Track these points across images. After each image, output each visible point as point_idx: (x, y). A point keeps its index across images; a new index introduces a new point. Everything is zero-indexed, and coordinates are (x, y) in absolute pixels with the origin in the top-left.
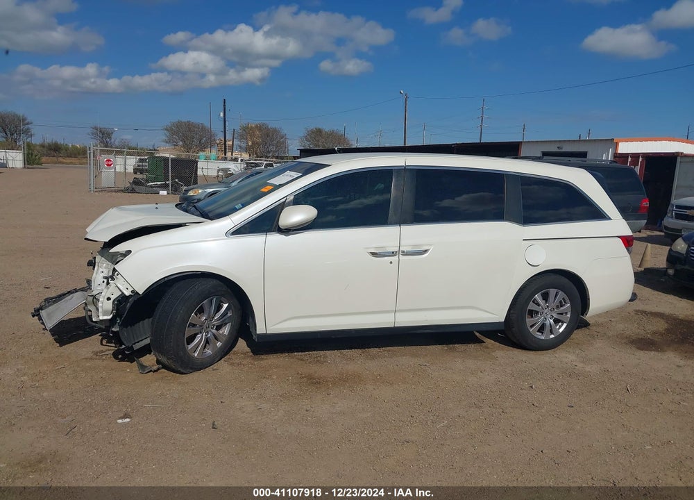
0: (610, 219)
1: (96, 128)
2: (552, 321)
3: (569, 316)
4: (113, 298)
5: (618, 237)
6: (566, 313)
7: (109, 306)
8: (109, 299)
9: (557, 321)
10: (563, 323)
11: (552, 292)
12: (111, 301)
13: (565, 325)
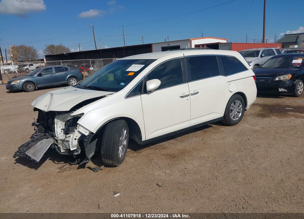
0: (248, 70)
2: (237, 113)
3: (242, 110)
4: (77, 138)
5: (252, 76)
6: (240, 109)
7: (76, 143)
8: (75, 139)
9: (238, 112)
10: (240, 113)
11: (236, 101)
12: (77, 140)
13: (241, 113)
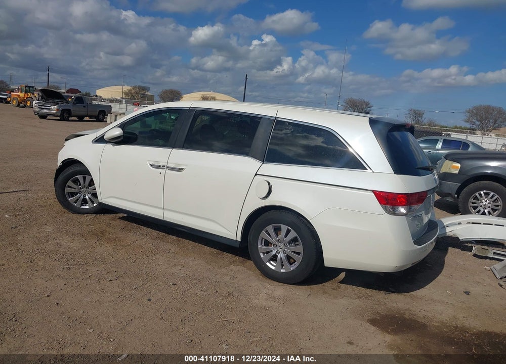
1: (411, 110)
3: (301, 256)
